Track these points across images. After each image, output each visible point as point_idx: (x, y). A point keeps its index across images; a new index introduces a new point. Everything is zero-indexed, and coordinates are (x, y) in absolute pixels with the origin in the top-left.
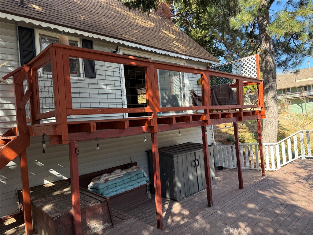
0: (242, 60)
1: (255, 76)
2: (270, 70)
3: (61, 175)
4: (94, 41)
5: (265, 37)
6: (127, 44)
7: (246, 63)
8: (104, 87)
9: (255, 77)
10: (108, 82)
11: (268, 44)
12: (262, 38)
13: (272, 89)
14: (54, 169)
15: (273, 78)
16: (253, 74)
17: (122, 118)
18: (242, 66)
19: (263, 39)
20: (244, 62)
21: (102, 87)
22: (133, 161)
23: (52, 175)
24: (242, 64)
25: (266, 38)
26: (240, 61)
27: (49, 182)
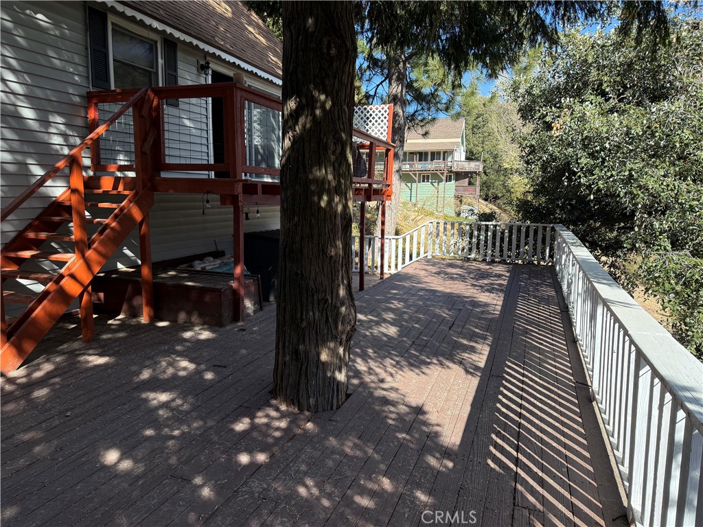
0: (368, 109)
1: (384, 137)
2: (398, 128)
3: (135, 258)
4: (178, 44)
5: (397, 74)
6: (224, 56)
7: (374, 115)
8: (187, 123)
9: (385, 139)
10: (192, 116)
11: (400, 87)
12: (393, 74)
13: (397, 159)
14: (128, 249)
15: (401, 142)
16: (382, 133)
17: (206, 177)
18: (368, 118)
19: (394, 77)
20: (371, 112)
21: (183, 123)
22: (220, 248)
23: (126, 255)
24: (368, 115)
25: (398, 76)
26: (365, 109)
27: (123, 267)
